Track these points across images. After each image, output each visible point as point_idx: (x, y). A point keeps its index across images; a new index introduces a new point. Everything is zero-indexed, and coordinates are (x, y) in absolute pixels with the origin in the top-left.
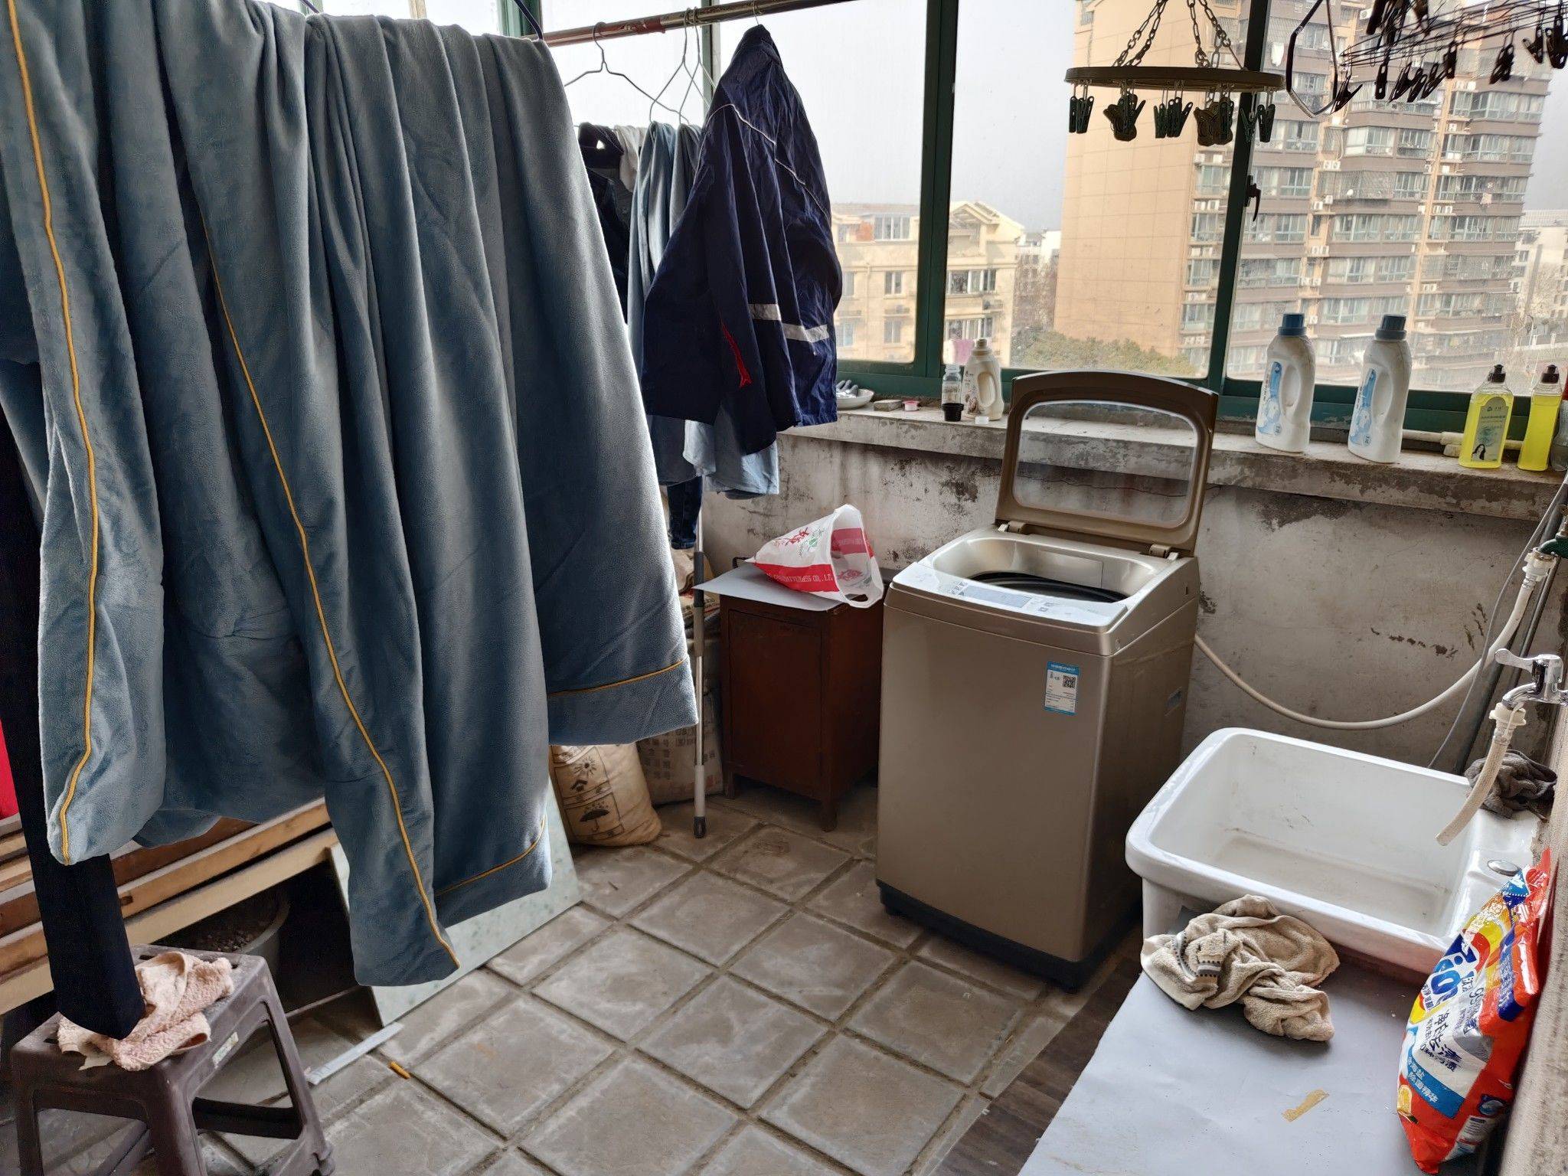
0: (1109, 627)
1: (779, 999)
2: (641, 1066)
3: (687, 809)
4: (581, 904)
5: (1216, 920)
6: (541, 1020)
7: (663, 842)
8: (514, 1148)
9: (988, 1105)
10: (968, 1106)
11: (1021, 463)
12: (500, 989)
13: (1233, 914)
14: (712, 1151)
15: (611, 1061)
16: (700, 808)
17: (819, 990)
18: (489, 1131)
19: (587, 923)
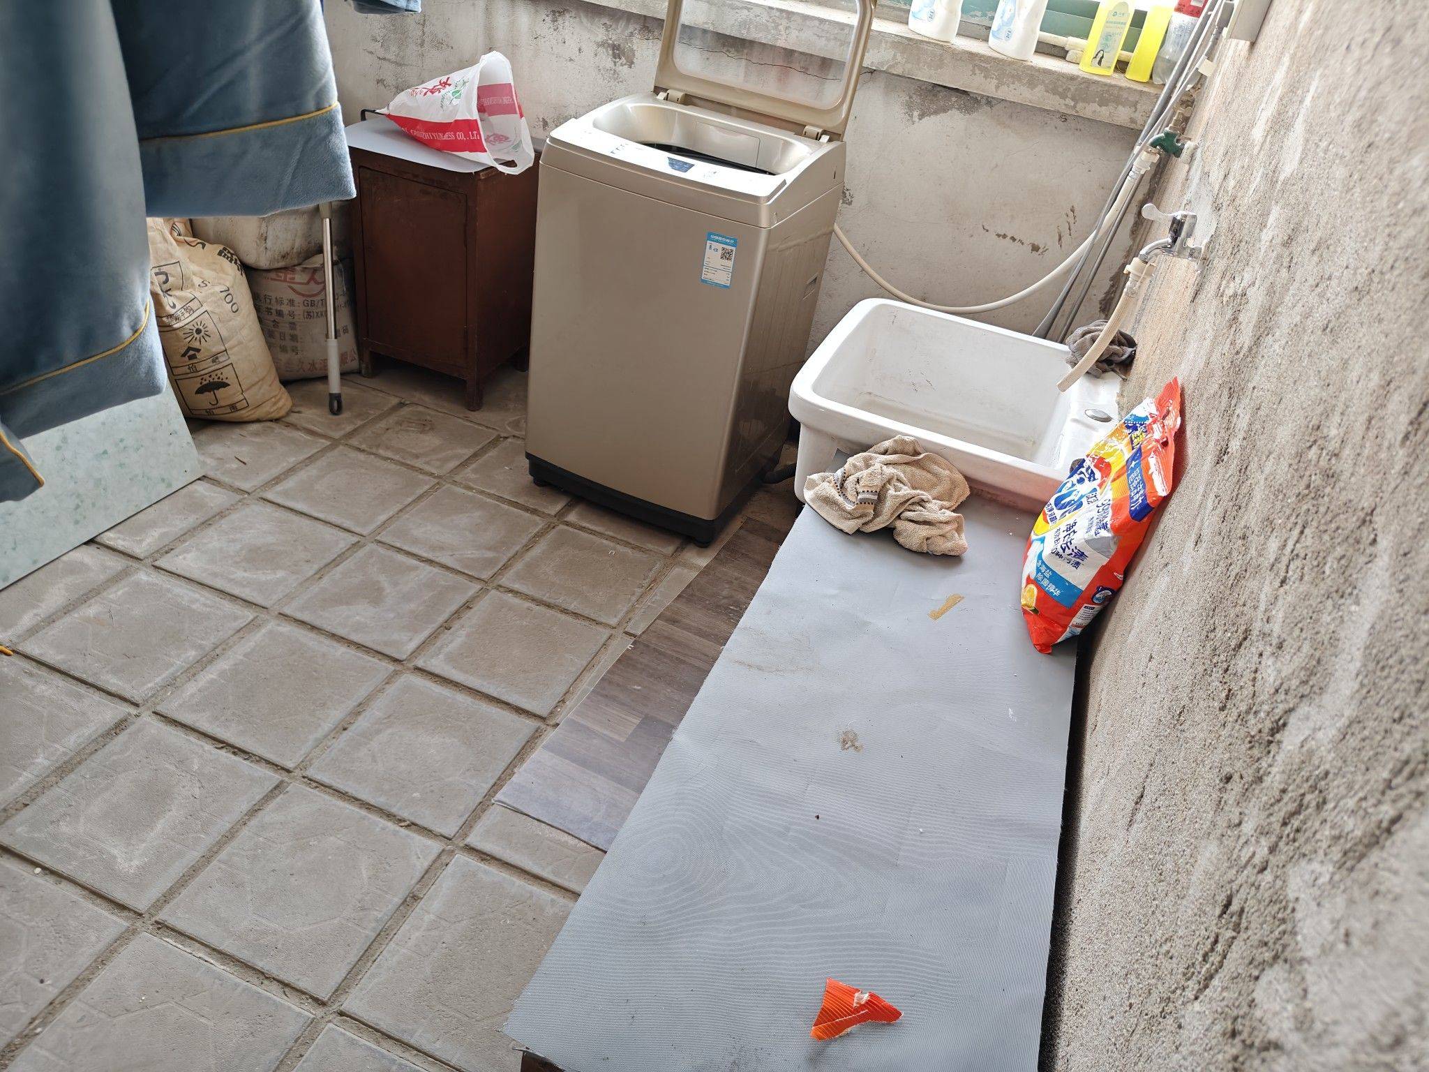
0: (769, 198)
1: (430, 562)
2: (286, 629)
3: (319, 387)
4: (203, 478)
5: (871, 458)
6: (169, 591)
7: (293, 418)
8: (149, 712)
9: (632, 641)
10: (614, 643)
11: (683, 26)
12: (116, 564)
13: (885, 453)
14: (370, 698)
15: (252, 626)
16: (335, 385)
17: (471, 553)
18: (117, 700)
19: (214, 497)
